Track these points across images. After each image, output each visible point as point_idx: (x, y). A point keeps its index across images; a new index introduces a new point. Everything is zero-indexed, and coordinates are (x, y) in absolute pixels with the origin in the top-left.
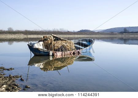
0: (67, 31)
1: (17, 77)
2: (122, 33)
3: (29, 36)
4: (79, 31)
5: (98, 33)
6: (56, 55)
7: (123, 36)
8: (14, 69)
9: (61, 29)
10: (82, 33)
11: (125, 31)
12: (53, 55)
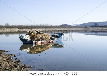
0: (51, 26)
1: (12, 55)
2: (93, 27)
3: (22, 30)
4: (60, 26)
5: (75, 27)
6: (37, 43)
7: (94, 29)
8: (10, 51)
9: (46, 24)
10: (63, 27)
11: (96, 25)
12: (35, 43)
